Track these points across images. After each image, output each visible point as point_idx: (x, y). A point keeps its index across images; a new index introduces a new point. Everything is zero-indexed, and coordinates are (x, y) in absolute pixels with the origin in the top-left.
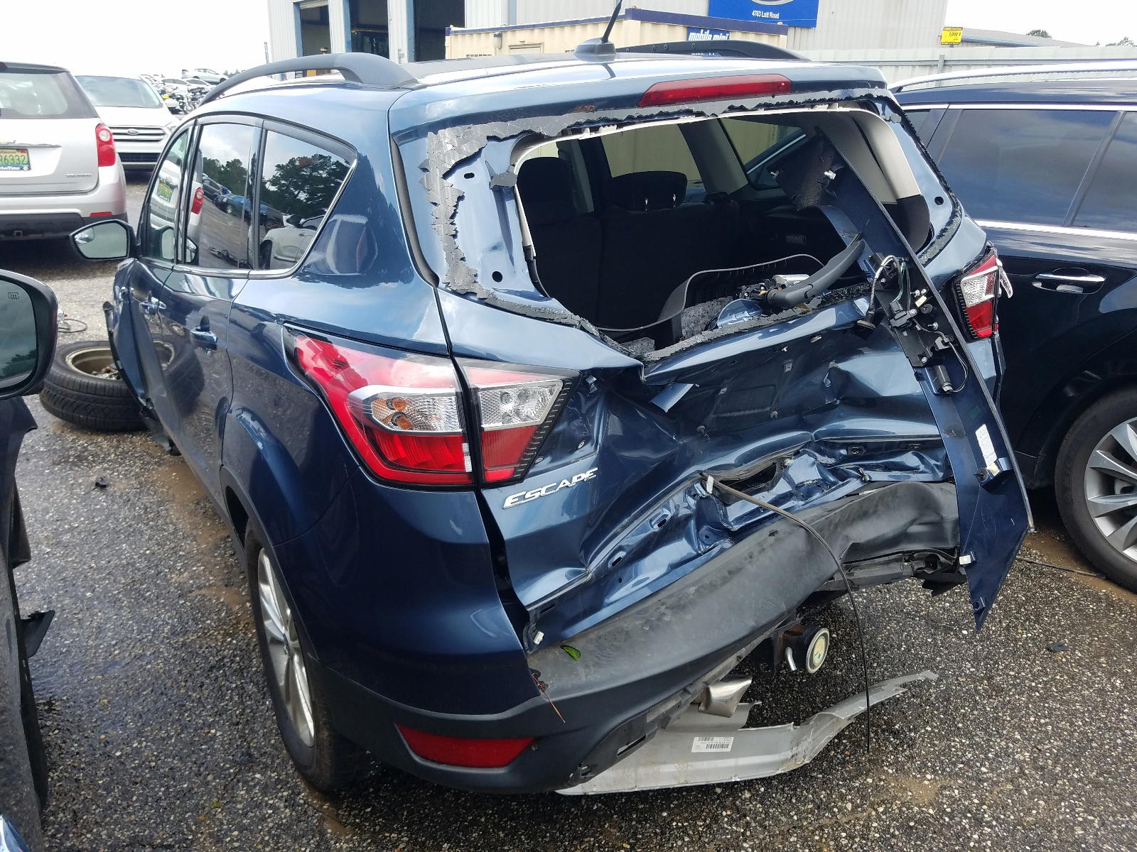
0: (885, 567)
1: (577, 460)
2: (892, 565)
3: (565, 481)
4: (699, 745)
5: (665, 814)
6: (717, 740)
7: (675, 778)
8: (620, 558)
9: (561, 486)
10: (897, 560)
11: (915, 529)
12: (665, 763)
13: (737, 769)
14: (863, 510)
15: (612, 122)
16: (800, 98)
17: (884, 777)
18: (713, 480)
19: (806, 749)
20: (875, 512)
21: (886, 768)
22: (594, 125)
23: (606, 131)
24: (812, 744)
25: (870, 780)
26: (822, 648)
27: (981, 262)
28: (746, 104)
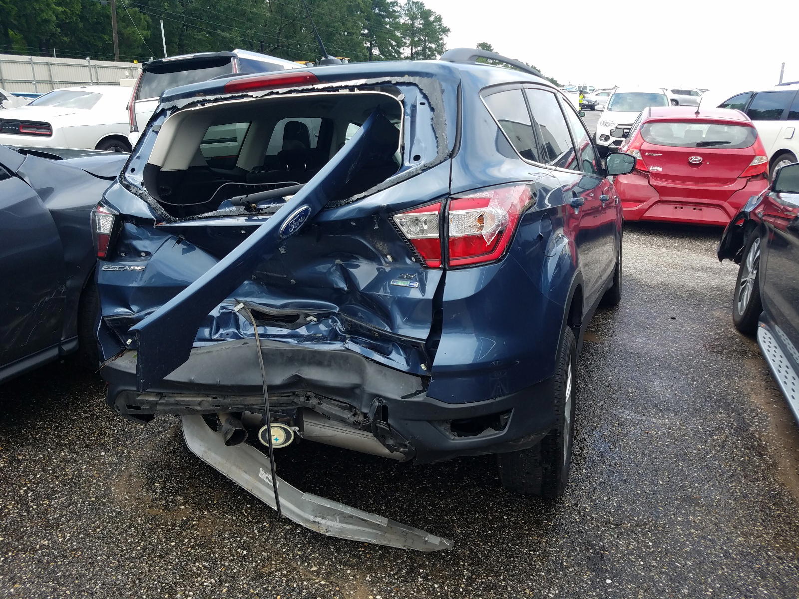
0: (341, 410)
1: (139, 260)
2: (345, 411)
3: (127, 267)
4: (262, 473)
7: (247, 484)
10: (347, 409)
11: (358, 391)
12: (246, 472)
14: (318, 359)
15: (210, 101)
16: (320, 86)
17: (358, 577)
18: (243, 306)
19: (331, 526)
20: (329, 365)
21: (369, 576)
22: (203, 102)
23: (207, 105)
24: (339, 529)
25: (349, 572)
26: (280, 436)
27: (421, 206)
28: (281, 90)
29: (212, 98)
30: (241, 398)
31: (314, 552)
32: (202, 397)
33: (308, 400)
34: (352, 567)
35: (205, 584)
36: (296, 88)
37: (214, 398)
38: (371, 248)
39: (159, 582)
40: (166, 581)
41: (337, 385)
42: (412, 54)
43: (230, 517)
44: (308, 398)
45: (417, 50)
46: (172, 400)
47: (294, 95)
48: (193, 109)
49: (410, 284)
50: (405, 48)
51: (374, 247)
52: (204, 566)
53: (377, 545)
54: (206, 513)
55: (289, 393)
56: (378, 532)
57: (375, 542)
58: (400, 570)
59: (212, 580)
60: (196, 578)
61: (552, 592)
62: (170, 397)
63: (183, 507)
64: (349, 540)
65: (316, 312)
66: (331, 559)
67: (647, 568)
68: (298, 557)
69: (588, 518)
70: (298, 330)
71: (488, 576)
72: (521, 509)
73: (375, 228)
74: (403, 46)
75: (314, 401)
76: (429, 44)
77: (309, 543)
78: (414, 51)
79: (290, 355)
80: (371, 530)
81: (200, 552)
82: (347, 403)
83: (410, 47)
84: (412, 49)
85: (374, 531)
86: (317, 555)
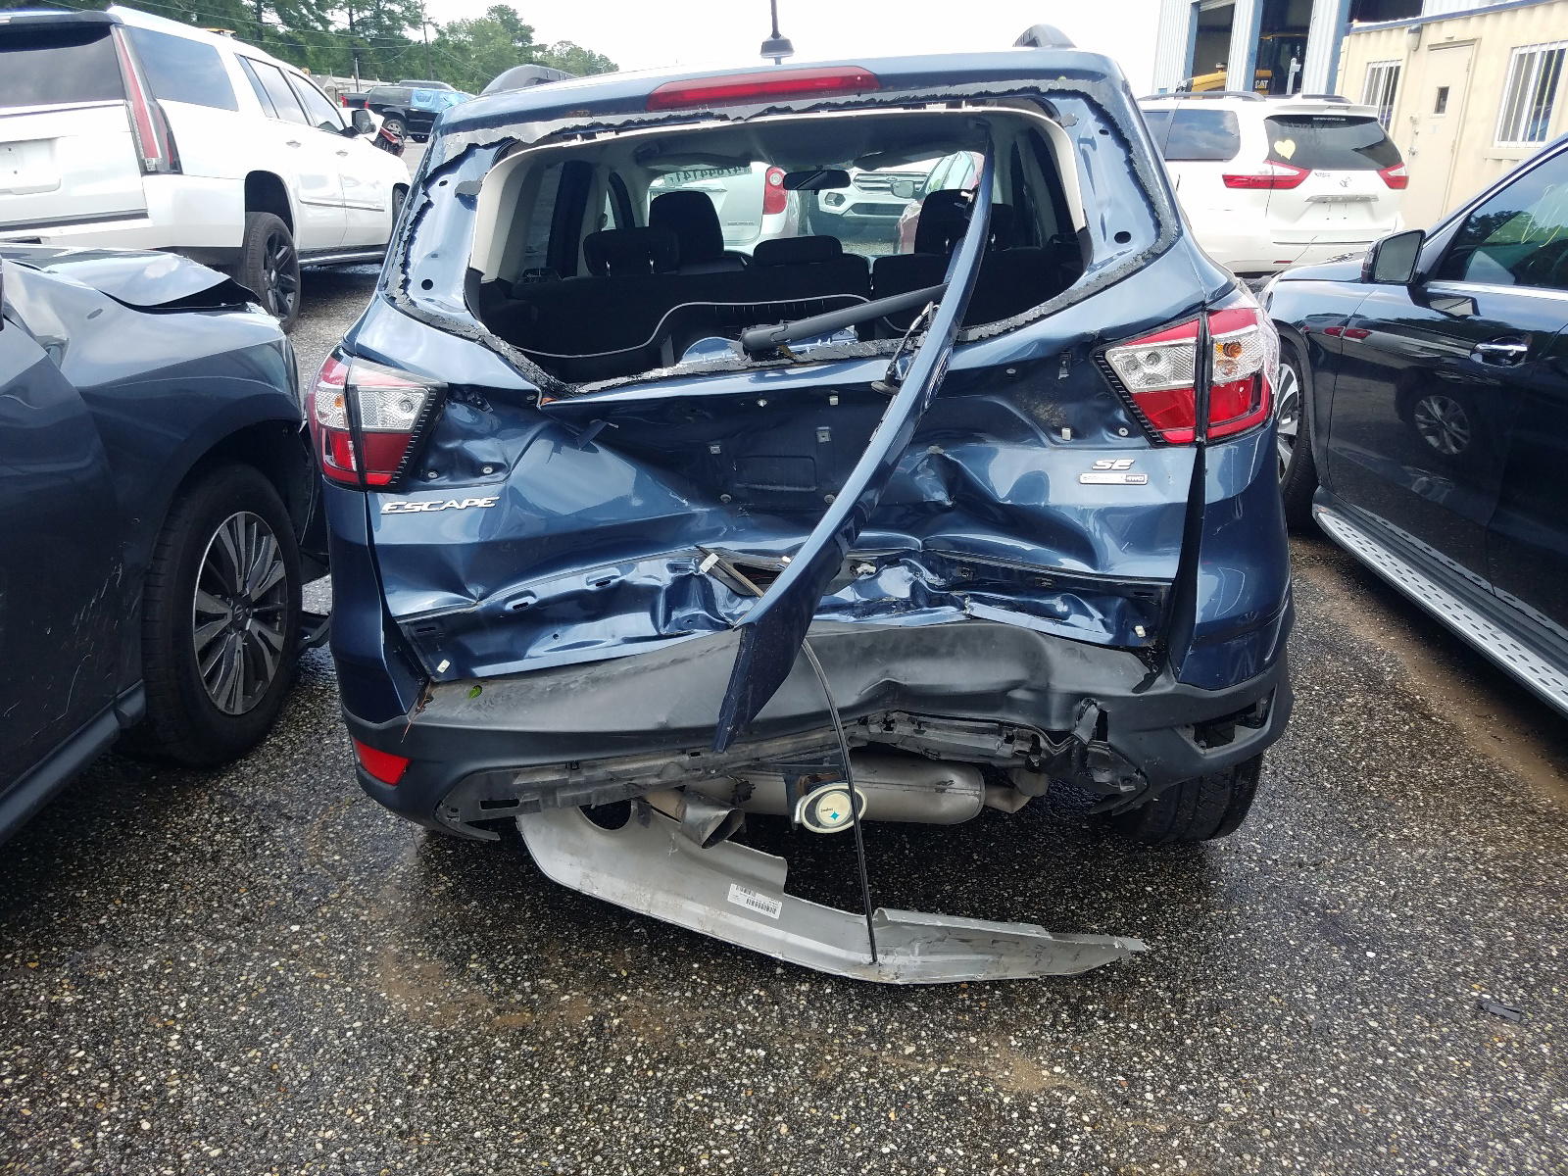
0: (975, 736)
1: (480, 484)
2: (986, 737)
3: (454, 502)
4: (736, 894)
5: (696, 966)
6: (760, 898)
7: (700, 922)
8: (526, 604)
9: (448, 505)
10: (990, 731)
11: (1019, 694)
12: (692, 899)
13: (783, 943)
14: (925, 644)
15: (609, 128)
16: (889, 96)
17: (996, 1045)
18: (717, 558)
19: (902, 965)
20: (950, 654)
21: (1012, 1038)
22: (588, 132)
23: (601, 137)
24: (920, 966)
25: (973, 1040)
26: (842, 807)
27: (1160, 328)
28: (796, 104)
29: (617, 119)
30: (751, 747)
31: (887, 1021)
32: (672, 756)
33: (889, 728)
34: (970, 1029)
35: (737, 1128)
36: (832, 100)
37: (693, 755)
38: (1022, 417)
39: (644, 1148)
40: (655, 1142)
41: (978, 689)
42: (352, 24)
43: (677, 994)
44: (888, 725)
45: (362, 15)
46: (599, 773)
47: (824, 114)
48: (564, 144)
49: (1129, 478)
50: (336, 11)
51: (1030, 416)
52: (705, 1096)
53: (984, 983)
54: (624, 998)
55: (852, 721)
56: (986, 957)
57: (980, 977)
58: (1056, 1015)
59: (744, 1117)
60: (712, 1121)
61: (1308, 990)
62: (593, 767)
63: (567, 997)
64: (933, 985)
65: (875, 556)
66: (926, 1025)
67: (1403, 920)
68: (864, 1036)
69: (1270, 863)
70: (836, 595)
71: (1198, 990)
72: (1162, 870)
73: (1061, 376)
74: (331, 7)
75: (903, 729)
76: (388, 5)
77: (864, 1006)
78: (355, 18)
79: (867, 644)
80: (974, 957)
81: (676, 1072)
82: (994, 722)
83: (347, 10)
84: (351, 15)
85: (980, 957)
86: (896, 1024)
